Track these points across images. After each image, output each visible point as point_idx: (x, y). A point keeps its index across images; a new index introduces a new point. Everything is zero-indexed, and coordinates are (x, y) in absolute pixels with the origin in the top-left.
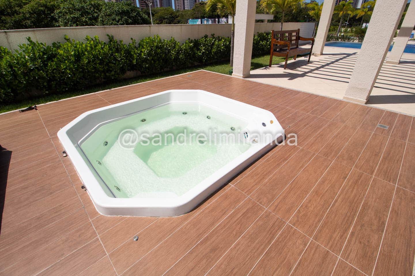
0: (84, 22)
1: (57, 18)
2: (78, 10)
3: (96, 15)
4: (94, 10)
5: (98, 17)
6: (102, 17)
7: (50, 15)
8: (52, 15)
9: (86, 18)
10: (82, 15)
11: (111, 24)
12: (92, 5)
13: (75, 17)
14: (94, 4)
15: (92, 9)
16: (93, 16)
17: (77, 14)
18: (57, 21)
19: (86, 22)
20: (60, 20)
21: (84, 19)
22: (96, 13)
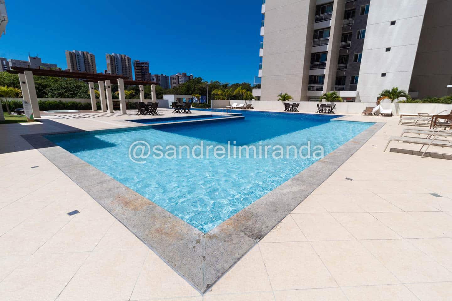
0: (67, 96)
1: (47, 92)
2: (64, 88)
3: (76, 92)
4: (75, 89)
5: (77, 93)
6: (80, 93)
7: (43, 91)
8: (44, 90)
9: (68, 94)
10: (66, 92)
11: (86, 98)
12: (74, 86)
13: (60, 93)
14: (77, 86)
15: (74, 88)
16: (74, 93)
17: (62, 91)
18: (47, 94)
19: (68, 95)
20: (50, 94)
21: (67, 94)
22: (77, 91)
